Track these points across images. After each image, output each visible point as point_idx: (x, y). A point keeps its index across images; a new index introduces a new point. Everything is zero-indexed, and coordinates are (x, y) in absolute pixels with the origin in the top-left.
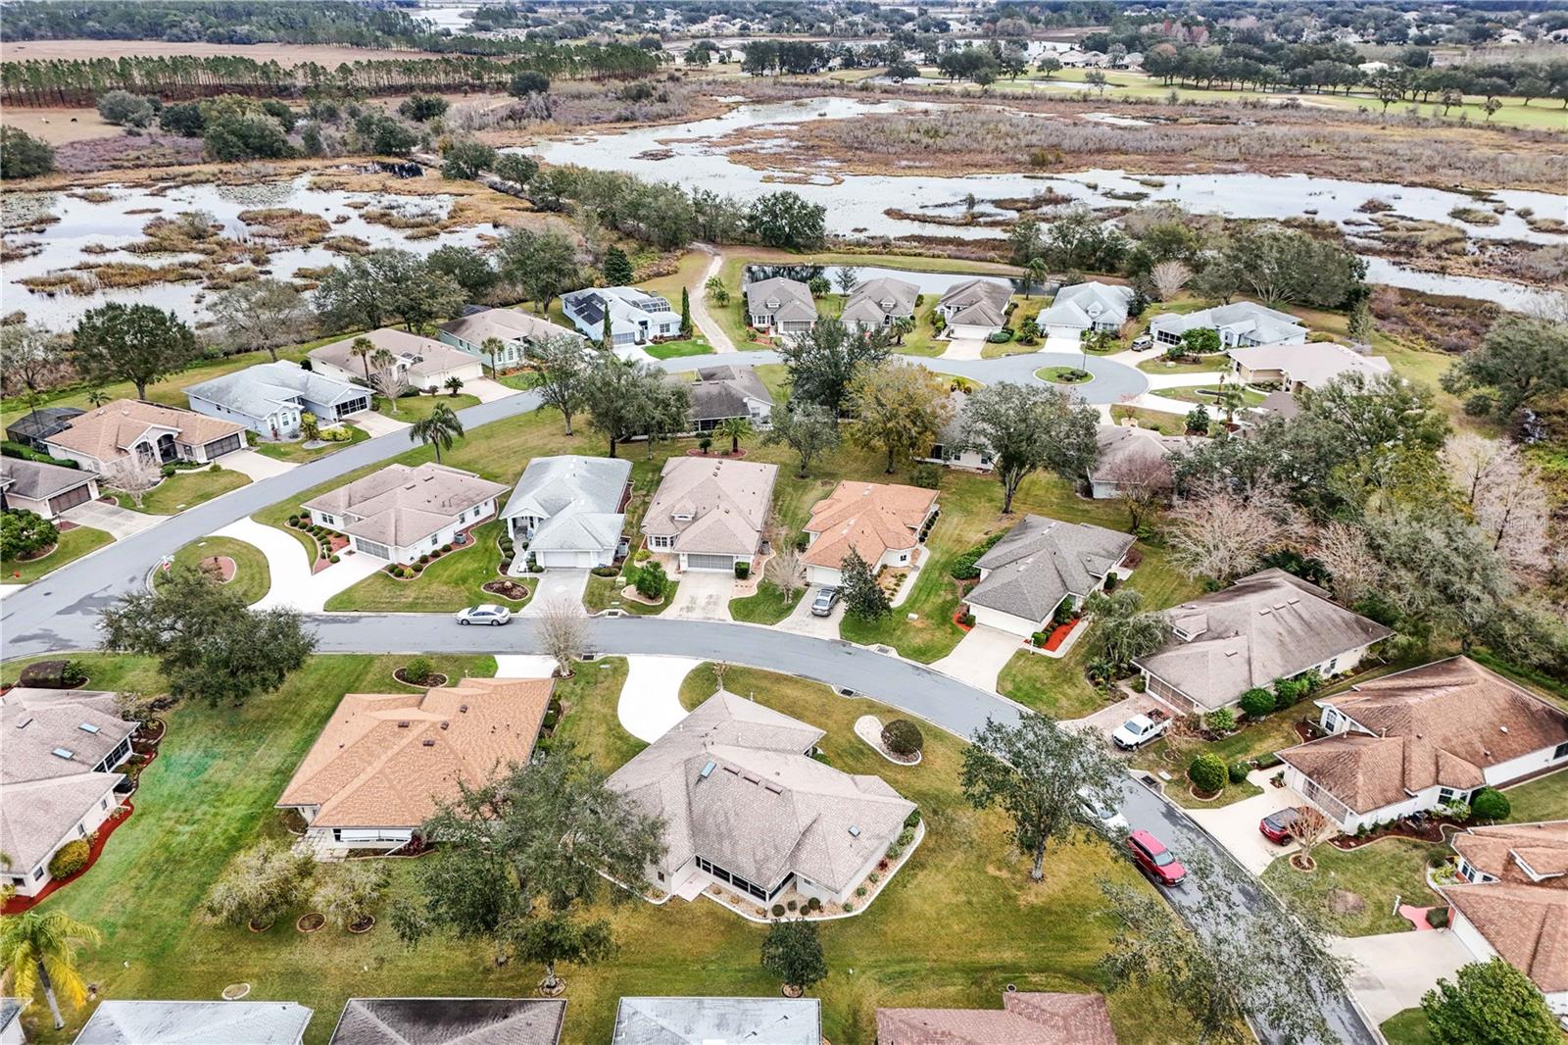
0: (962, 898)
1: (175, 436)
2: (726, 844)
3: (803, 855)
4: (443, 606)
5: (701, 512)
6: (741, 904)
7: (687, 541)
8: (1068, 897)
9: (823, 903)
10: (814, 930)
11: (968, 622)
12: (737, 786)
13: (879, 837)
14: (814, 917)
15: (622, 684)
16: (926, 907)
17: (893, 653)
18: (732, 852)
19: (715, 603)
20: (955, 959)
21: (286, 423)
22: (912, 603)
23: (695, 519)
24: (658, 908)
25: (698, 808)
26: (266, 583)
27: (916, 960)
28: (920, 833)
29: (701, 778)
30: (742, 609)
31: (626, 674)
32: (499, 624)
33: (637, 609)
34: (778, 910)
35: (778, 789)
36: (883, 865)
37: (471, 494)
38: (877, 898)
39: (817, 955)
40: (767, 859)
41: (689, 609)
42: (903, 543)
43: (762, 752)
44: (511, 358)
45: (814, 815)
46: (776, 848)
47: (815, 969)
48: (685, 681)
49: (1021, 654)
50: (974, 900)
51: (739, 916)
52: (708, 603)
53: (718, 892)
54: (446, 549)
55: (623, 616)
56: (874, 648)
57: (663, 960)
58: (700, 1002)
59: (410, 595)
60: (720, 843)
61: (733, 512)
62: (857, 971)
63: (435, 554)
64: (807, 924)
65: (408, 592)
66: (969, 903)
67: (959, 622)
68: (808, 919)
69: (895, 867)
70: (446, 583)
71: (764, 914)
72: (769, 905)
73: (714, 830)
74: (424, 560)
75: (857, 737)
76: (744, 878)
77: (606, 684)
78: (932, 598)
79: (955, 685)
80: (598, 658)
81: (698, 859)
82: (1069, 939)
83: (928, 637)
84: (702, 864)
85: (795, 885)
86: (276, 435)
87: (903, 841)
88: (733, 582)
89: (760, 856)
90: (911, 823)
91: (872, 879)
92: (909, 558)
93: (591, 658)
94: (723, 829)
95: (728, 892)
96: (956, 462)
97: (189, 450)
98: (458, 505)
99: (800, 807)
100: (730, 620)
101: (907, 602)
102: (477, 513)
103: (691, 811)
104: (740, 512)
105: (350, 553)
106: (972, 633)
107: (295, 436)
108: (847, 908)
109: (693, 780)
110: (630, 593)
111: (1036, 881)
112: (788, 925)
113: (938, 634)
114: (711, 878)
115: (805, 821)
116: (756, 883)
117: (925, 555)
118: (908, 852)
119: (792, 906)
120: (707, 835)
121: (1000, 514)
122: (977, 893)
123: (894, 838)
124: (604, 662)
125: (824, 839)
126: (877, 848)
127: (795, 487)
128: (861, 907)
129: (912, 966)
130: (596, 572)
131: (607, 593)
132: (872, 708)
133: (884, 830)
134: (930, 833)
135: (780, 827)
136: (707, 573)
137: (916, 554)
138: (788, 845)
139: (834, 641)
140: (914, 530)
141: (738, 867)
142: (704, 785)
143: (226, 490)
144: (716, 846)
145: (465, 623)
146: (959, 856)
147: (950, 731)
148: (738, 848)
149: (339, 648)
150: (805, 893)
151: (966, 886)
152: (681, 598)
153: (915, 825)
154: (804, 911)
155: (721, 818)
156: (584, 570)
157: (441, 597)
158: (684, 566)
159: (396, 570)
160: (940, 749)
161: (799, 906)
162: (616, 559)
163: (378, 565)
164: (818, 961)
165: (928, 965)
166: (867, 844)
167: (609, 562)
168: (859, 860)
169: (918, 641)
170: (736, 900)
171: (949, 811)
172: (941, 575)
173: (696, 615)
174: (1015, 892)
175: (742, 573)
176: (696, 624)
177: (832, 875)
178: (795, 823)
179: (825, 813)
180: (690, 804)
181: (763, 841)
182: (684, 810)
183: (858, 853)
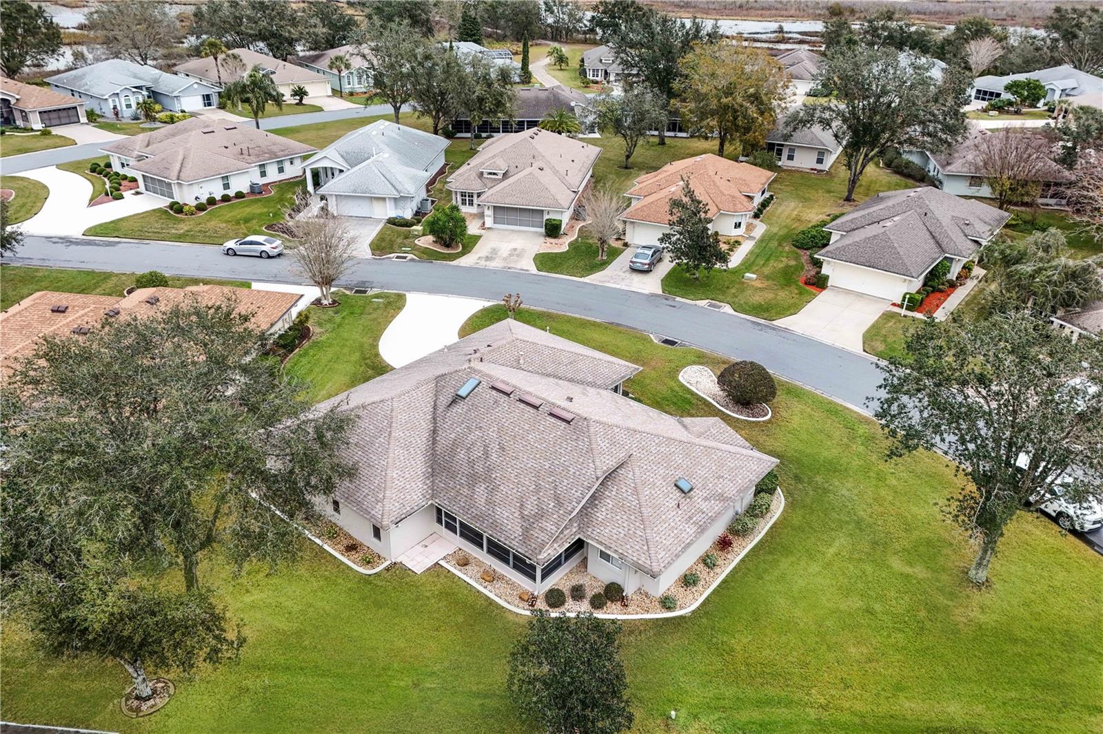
0: (856, 603)
1: (13, 101)
2: (481, 489)
3: (601, 514)
4: (214, 239)
5: (512, 169)
6: (498, 584)
7: (495, 194)
8: (1037, 616)
9: (629, 591)
10: (610, 638)
11: (820, 283)
12: (509, 412)
13: (722, 498)
14: (610, 613)
15: (393, 317)
16: (798, 613)
17: (727, 309)
18: (488, 502)
19: (518, 256)
20: (859, 706)
21: (129, 106)
22: (747, 265)
23: (505, 175)
24: (366, 580)
25: (446, 437)
26: (34, 211)
27: (789, 703)
28: (778, 504)
29: (457, 399)
30: (547, 262)
31: (400, 308)
32: (269, 257)
33: (428, 255)
34: (555, 598)
35: (569, 416)
36: (724, 544)
37: (275, 148)
38: (715, 592)
39: (613, 685)
40: (541, 515)
41: (487, 258)
42: (739, 206)
43: (551, 380)
44: (360, 83)
45: (622, 455)
46: (557, 499)
47: (608, 711)
48: (470, 319)
49: (887, 316)
50: (878, 607)
51: (491, 602)
52: (511, 255)
53: (464, 563)
54: (240, 195)
55: (412, 260)
56: (703, 303)
57: (350, 665)
59: (183, 228)
60: (471, 486)
61: (547, 171)
62: (683, 713)
63: (226, 198)
64: (597, 625)
65: (182, 225)
66: (870, 612)
67: (806, 283)
68: (600, 615)
69: (742, 549)
70: (227, 222)
71: (532, 600)
72: (540, 588)
73: (465, 469)
74: (212, 201)
75: (683, 386)
76: (502, 539)
77: (374, 316)
78: (771, 263)
79: (807, 342)
80: (370, 293)
81: (439, 511)
82: (1059, 687)
83: (770, 296)
84: (445, 519)
85: (584, 562)
86: (117, 114)
87: (755, 511)
88: (542, 239)
89: (530, 508)
90: (765, 487)
91: (708, 562)
92: (743, 226)
93: (365, 292)
94: (479, 468)
95: (479, 564)
96: (790, 163)
97: (25, 117)
98: (258, 156)
99: (601, 443)
100: (533, 270)
101: (741, 264)
102: (281, 170)
103: (434, 442)
104: (556, 172)
105: (138, 193)
106: (824, 295)
107: (136, 118)
108: (667, 603)
109: (444, 400)
110: (427, 241)
111: (979, 586)
112: (562, 623)
113: (782, 294)
114: (454, 542)
115: (608, 463)
116: (521, 550)
117: (760, 229)
118: (763, 528)
119: (577, 593)
120: (453, 476)
121: (841, 202)
122: (881, 598)
123: (740, 507)
124: (377, 296)
125: (636, 492)
126: (718, 514)
127: (617, 174)
128: (689, 604)
130: (392, 221)
131: (399, 240)
132: (702, 359)
133: (730, 489)
134: (791, 505)
135: (566, 468)
136: (513, 231)
137: (750, 227)
138: (577, 498)
139: (653, 295)
140: (751, 198)
141: (494, 525)
142: (460, 408)
143: (47, 148)
144: (465, 491)
145: (231, 253)
146: (841, 542)
147: (808, 388)
148: (498, 497)
149: (81, 265)
150: (601, 573)
151: (860, 585)
152: (480, 250)
153: (771, 491)
154: (597, 602)
155: (477, 452)
156: (379, 221)
157: (216, 232)
158: (489, 222)
159: (177, 208)
160: (797, 407)
161: (589, 593)
162: (417, 213)
163: (162, 202)
164: (615, 693)
165: (812, 714)
166: (704, 506)
167: (408, 215)
168: (691, 530)
169: (757, 299)
170: (491, 577)
171: (819, 479)
172: (780, 245)
173: (496, 264)
174: (942, 600)
175: (553, 230)
176: (495, 272)
177: (645, 548)
178: (591, 465)
179: (638, 455)
180: (434, 431)
181: (538, 488)
182: (424, 439)
183: (690, 518)
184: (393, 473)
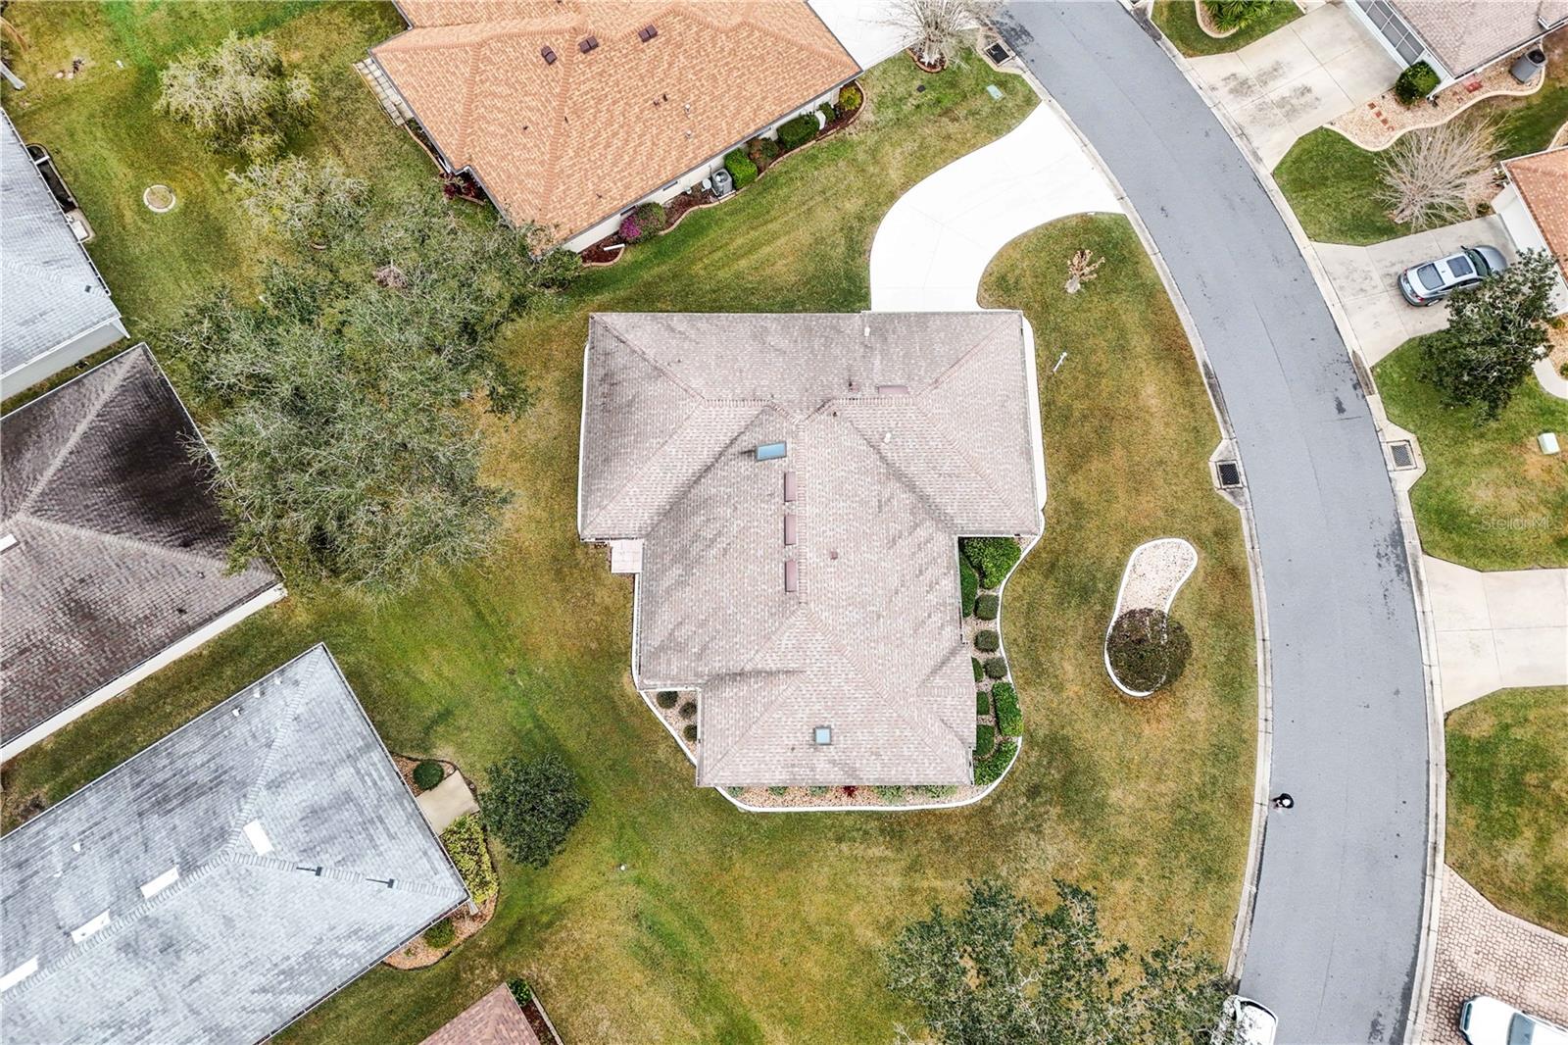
2: (677, 571)
3: (728, 692)
12: (764, 519)
13: (851, 772)
17: (1408, 475)
18: (668, 591)
19: (1291, 111)
25: (709, 487)
28: (967, 797)
29: (751, 453)
30: (1310, 160)
33: (1173, 19)
36: (848, 790)
40: (681, 648)
41: (1241, 85)
45: (798, 664)
46: (704, 648)
48: (1047, 227)
52: (1283, 101)
55: (1139, 14)
56: (1395, 436)
58: (368, 747)
60: (674, 561)
64: (678, 750)
69: (866, 804)
73: (688, 538)
75: (1122, 563)
76: (642, 635)
77: (954, 129)
80: (1005, 65)
83: (1511, 506)
88: (1375, 93)
89: (682, 633)
93: (1001, 58)
94: (695, 550)
99: (786, 639)
100: (1265, 171)
103: (697, 481)
109: (746, 442)
112: (652, 720)
115: (771, 662)
118: (914, 804)
119: (687, 710)
120: (675, 534)
124: (1005, 82)
125: (767, 707)
128: (753, 804)
129: (692, 943)
132: (1218, 538)
133: (872, 772)
135: (737, 632)
136: (1363, 36)
138: (724, 662)
139: (1354, 363)
141: (651, 616)
142: (745, 466)
144: (667, 559)
148: (678, 595)
154: (692, 732)
155: (708, 533)
160: (1198, 711)
166: (821, 766)
168: (781, 775)
169: (1479, 497)
173: (1231, 111)
176: (1212, 128)
177: (720, 757)
178: (753, 652)
179: (812, 676)
180: (708, 469)
181: (703, 624)
182: (690, 471)
183: (793, 766)
184: (632, 489)
